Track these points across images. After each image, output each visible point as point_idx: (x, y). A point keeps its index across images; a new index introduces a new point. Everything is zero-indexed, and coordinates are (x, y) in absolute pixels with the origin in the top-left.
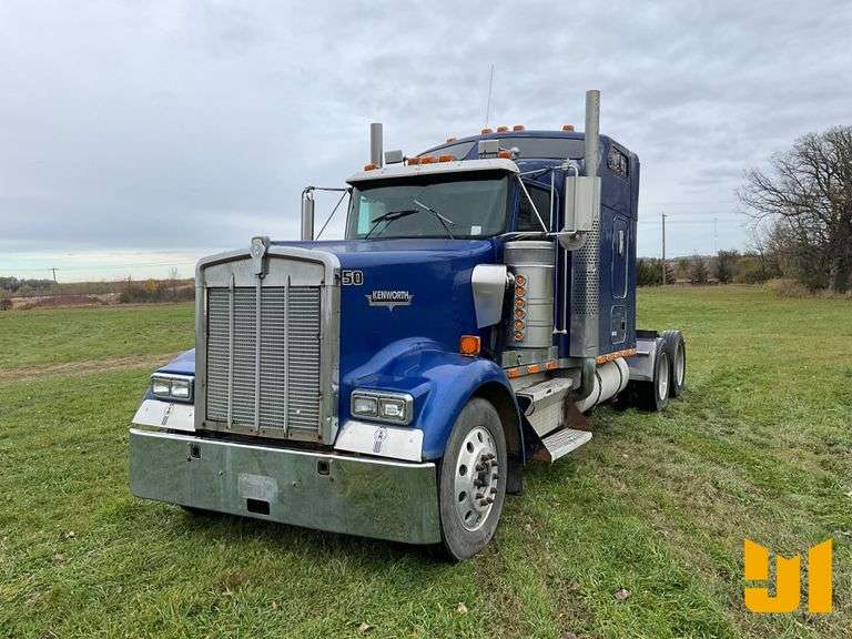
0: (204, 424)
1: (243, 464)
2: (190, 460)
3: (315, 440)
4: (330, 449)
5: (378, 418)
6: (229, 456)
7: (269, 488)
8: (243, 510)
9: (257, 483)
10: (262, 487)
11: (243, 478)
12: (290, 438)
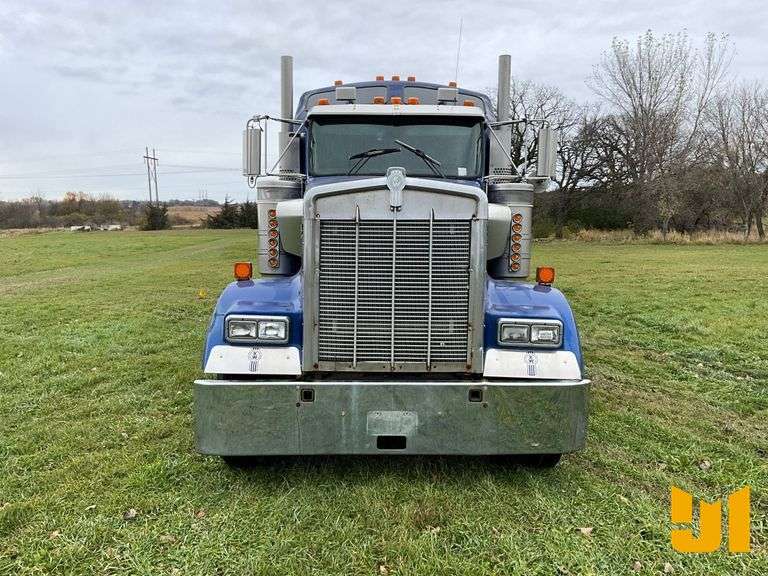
0: (316, 366)
1: (373, 402)
2: (298, 405)
3: (464, 370)
4: (479, 377)
5: (529, 344)
6: (354, 395)
7: (408, 422)
8: (371, 448)
9: (393, 419)
10: (399, 421)
11: (374, 416)
12: (433, 370)
